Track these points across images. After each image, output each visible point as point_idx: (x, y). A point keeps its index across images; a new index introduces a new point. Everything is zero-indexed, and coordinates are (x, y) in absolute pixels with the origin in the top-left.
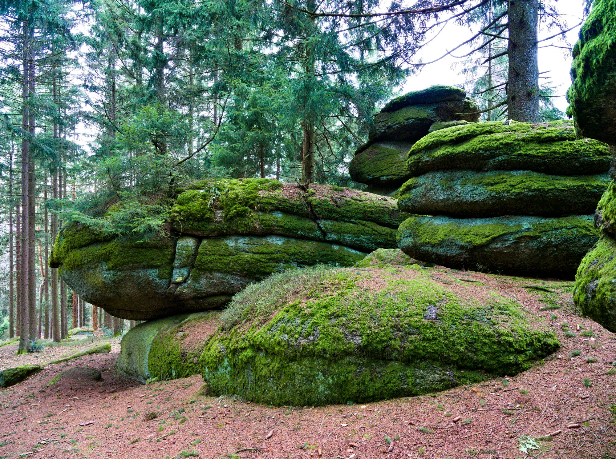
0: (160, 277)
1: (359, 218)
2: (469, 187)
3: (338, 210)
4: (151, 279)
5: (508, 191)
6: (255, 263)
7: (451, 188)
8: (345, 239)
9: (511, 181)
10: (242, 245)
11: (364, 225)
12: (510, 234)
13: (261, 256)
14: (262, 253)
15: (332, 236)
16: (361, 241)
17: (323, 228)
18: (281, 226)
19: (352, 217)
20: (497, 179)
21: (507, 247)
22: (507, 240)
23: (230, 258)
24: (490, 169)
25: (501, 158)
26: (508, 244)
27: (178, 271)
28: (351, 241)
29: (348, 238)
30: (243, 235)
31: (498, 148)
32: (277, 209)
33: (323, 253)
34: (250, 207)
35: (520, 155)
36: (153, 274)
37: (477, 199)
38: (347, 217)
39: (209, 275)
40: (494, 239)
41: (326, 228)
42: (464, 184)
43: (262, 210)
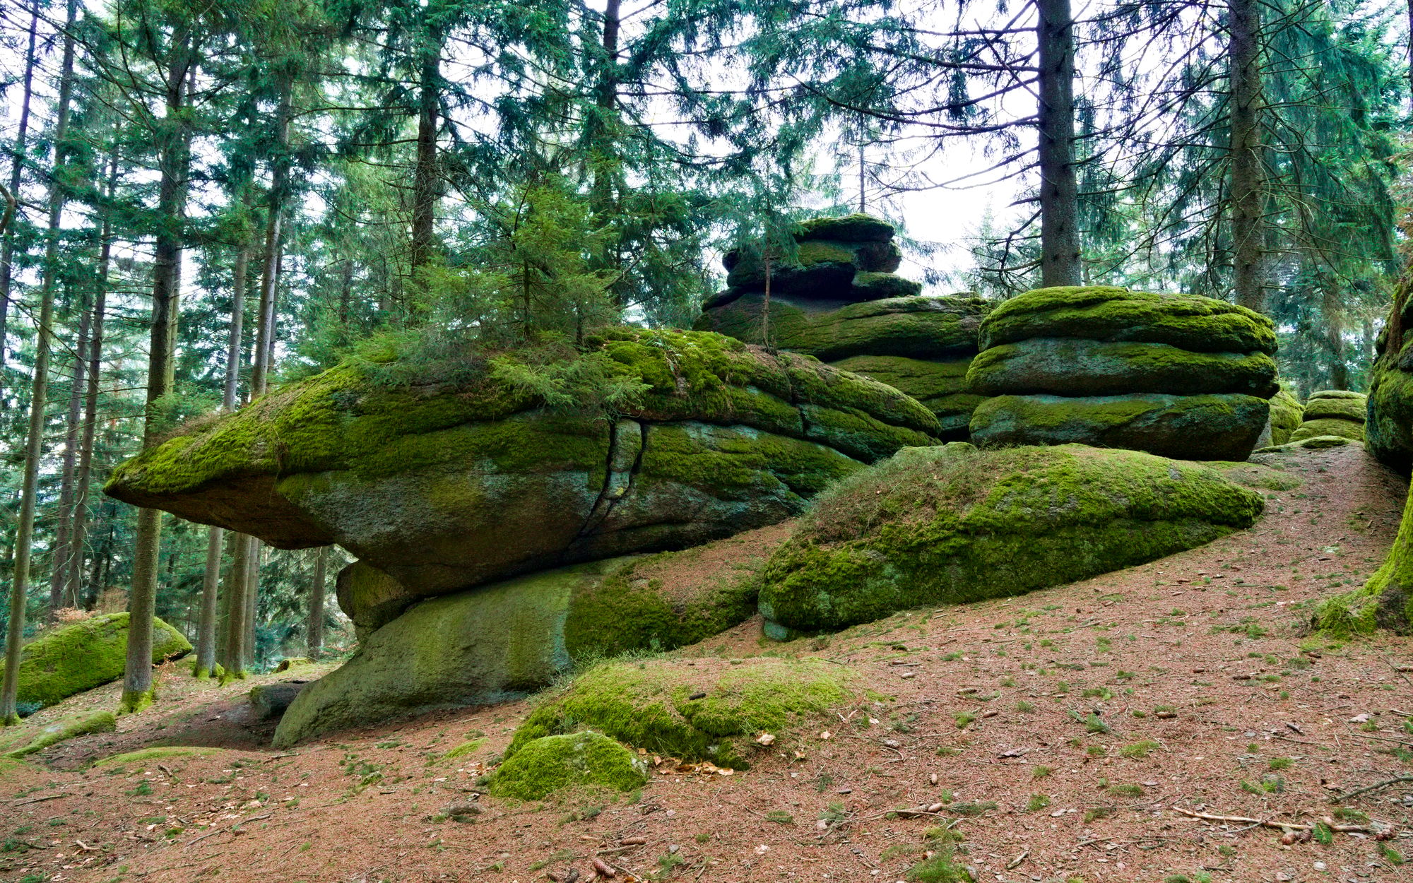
0: (590, 487)
1: (853, 405)
2: (1099, 358)
3: (829, 390)
4: (575, 490)
5: (1152, 364)
6: (727, 468)
7: (1074, 359)
8: (835, 435)
9: (1152, 353)
10: (708, 439)
11: (857, 415)
12: (1154, 412)
13: (735, 456)
14: (736, 452)
15: (819, 431)
16: (854, 440)
17: (807, 417)
18: (760, 410)
19: (844, 402)
20: (1136, 350)
21: (1148, 427)
22: (1149, 419)
23: (693, 458)
24: (1121, 340)
25: (1140, 328)
26: (1150, 423)
27: (618, 476)
28: (842, 439)
29: (839, 434)
30: (707, 421)
31: (1138, 316)
32: (754, 383)
33: (809, 455)
34: (719, 375)
35: (1161, 326)
36: (579, 481)
37: (1110, 372)
38: (838, 402)
39: (661, 486)
40: (1137, 417)
41: (812, 417)
42: (1091, 355)
43: (736, 383)
